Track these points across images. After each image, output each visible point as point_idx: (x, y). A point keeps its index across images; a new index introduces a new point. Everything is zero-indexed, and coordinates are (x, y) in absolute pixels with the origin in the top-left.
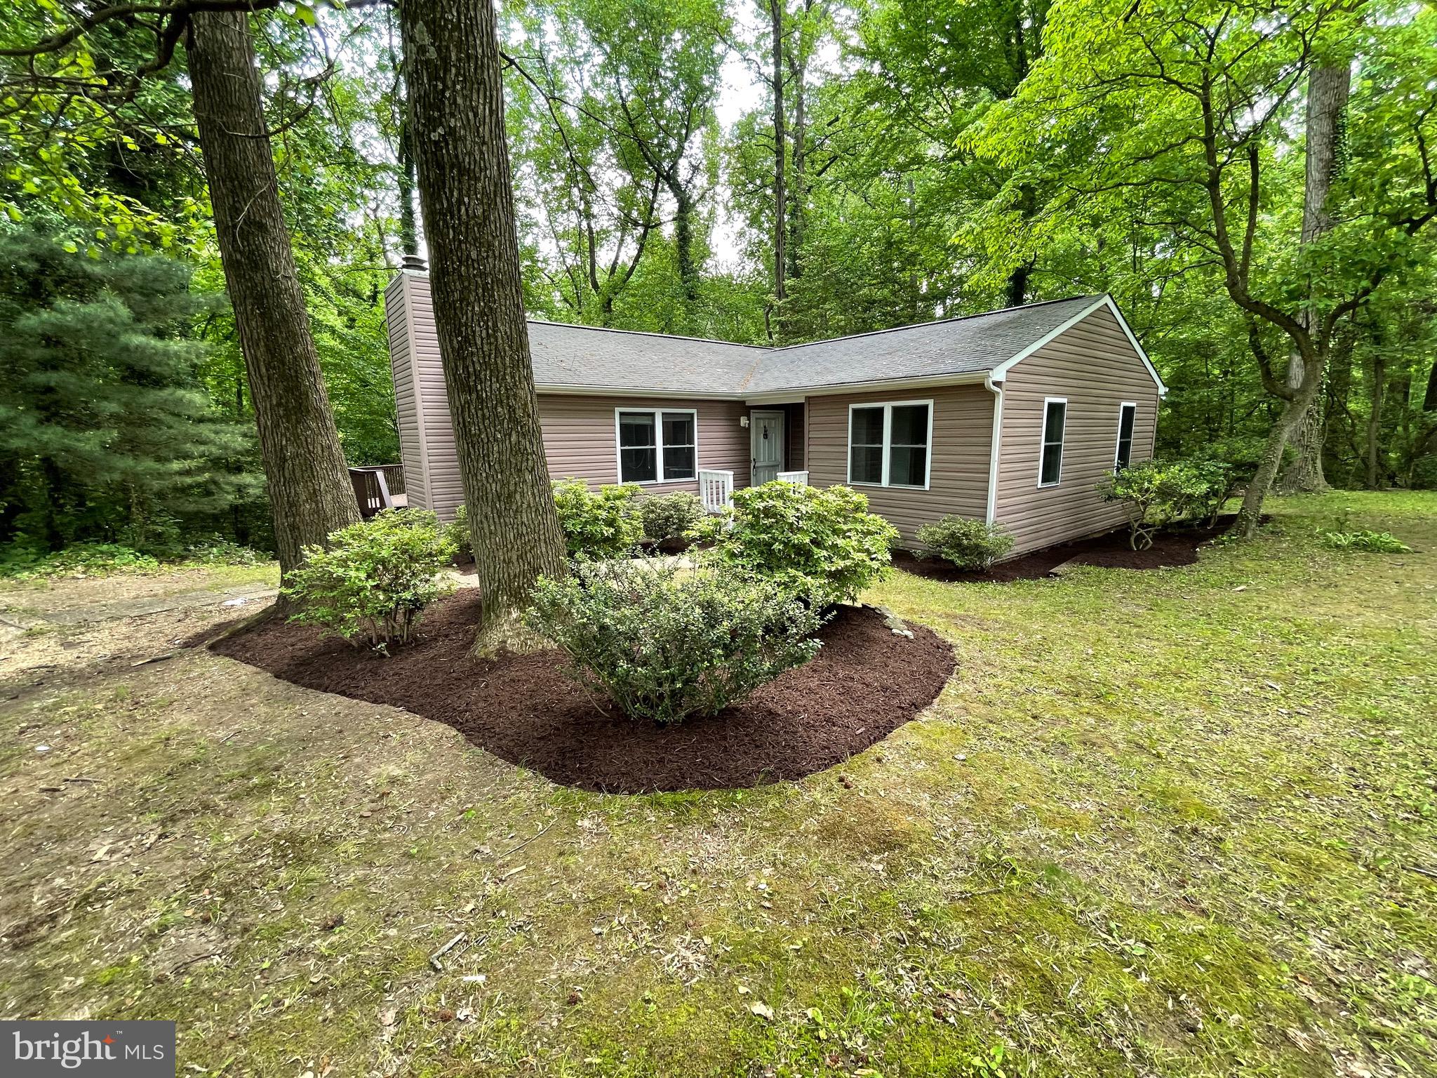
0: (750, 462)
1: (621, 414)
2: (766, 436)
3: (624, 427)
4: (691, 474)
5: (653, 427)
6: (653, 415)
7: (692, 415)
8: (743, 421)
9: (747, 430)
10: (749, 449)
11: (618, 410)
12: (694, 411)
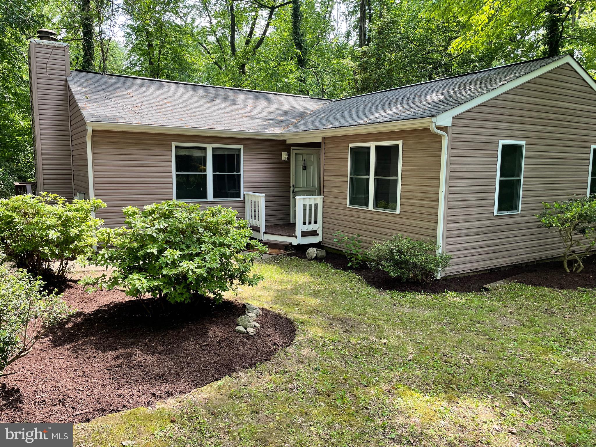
0: (289, 187)
1: (177, 147)
2: (305, 168)
3: (178, 158)
4: (238, 195)
5: (204, 159)
6: (204, 149)
7: (239, 150)
8: (284, 156)
9: (288, 162)
10: (289, 178)
11: (174, 145)
12: (241, 147)
